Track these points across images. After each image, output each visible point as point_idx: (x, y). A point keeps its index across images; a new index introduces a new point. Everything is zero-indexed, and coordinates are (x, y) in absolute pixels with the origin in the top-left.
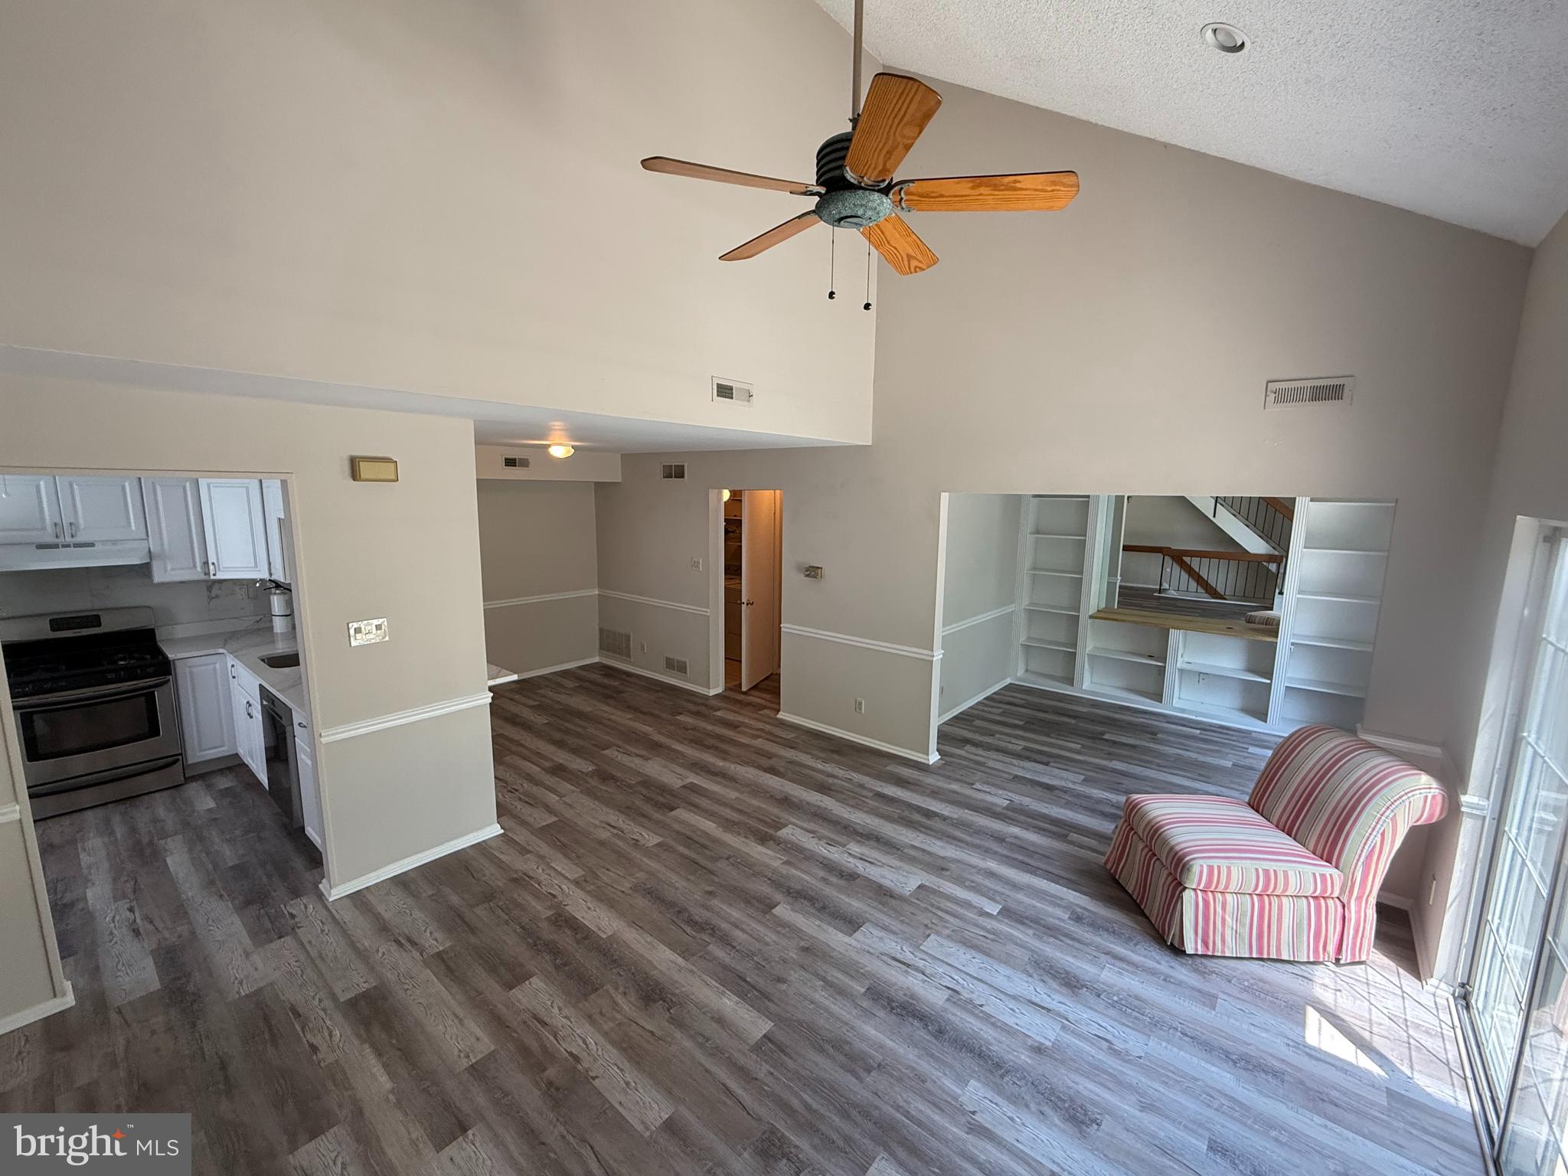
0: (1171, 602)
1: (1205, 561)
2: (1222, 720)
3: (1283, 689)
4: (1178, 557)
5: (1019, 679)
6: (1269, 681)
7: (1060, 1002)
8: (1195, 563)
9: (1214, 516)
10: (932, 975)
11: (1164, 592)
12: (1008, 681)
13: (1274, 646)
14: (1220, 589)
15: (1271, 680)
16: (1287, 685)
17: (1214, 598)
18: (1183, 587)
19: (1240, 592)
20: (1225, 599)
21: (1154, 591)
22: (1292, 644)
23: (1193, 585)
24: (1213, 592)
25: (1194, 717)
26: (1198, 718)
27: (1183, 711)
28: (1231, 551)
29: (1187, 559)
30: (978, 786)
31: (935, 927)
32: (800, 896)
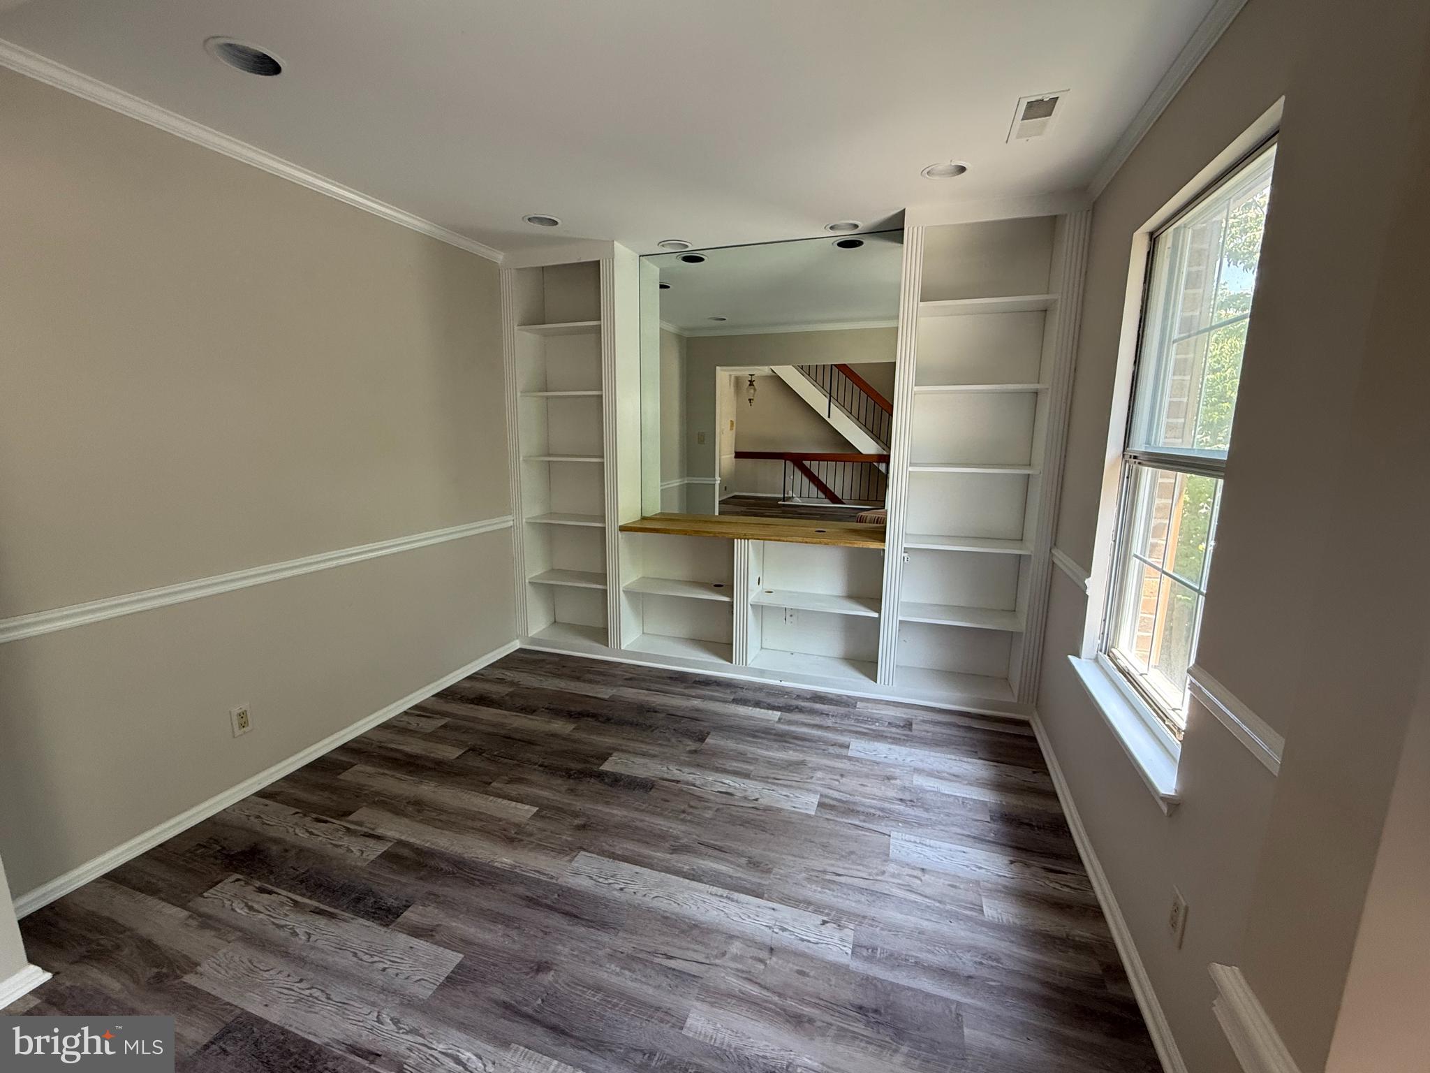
0: (793, 509)
1: (823, 463)
2: (817, 684)
3: (896, 625)
4: (798, 460)
5: (534, 641)
6: (876, 615)
8: (814, 466)
9: (829, 417)
11: (787, 501)
12: (516, 645)
13: (880, 556)
14: (838, 493)
15: (879, 612)
16: (900, 618)
17: (834, 503)
18: (805, 494)
19: (855, 496)
20: (844, 504)
21: (779, 499)
22: (906, 550)
23: (814, 489)
24: (833, 498)
25: (777, 682)
26: (784, 684)
27: (762, 673)
28: (844, 452)
29: (807, 463)
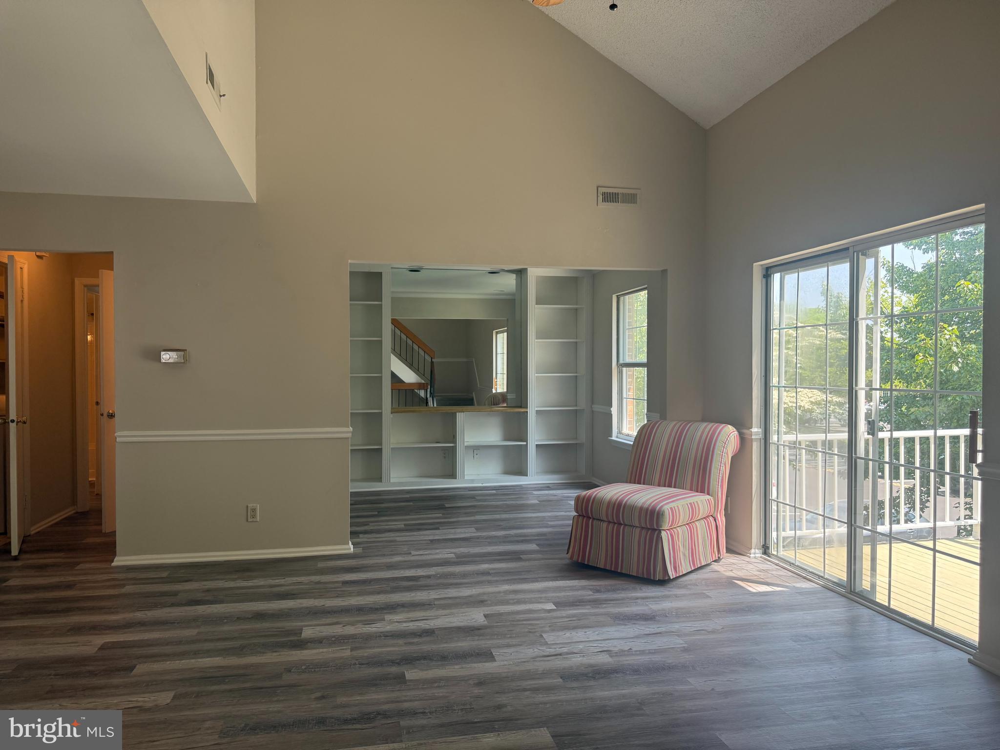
3: (535, 447)
7: (658, 628)
10: (580, 651)
13: (526, 415)
15: (527, 442)
16: (536, 443)
22: (536, 411)
25: (480, 485)
27: (472, 481)
30: (413, 553)
31: (536, 630)
32: (409, 660)
